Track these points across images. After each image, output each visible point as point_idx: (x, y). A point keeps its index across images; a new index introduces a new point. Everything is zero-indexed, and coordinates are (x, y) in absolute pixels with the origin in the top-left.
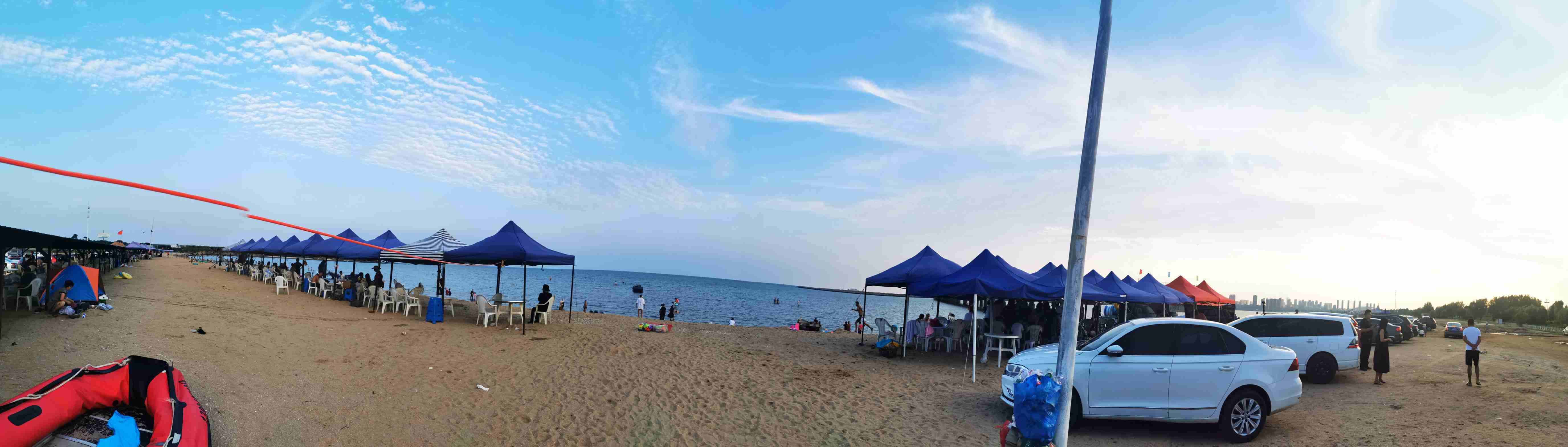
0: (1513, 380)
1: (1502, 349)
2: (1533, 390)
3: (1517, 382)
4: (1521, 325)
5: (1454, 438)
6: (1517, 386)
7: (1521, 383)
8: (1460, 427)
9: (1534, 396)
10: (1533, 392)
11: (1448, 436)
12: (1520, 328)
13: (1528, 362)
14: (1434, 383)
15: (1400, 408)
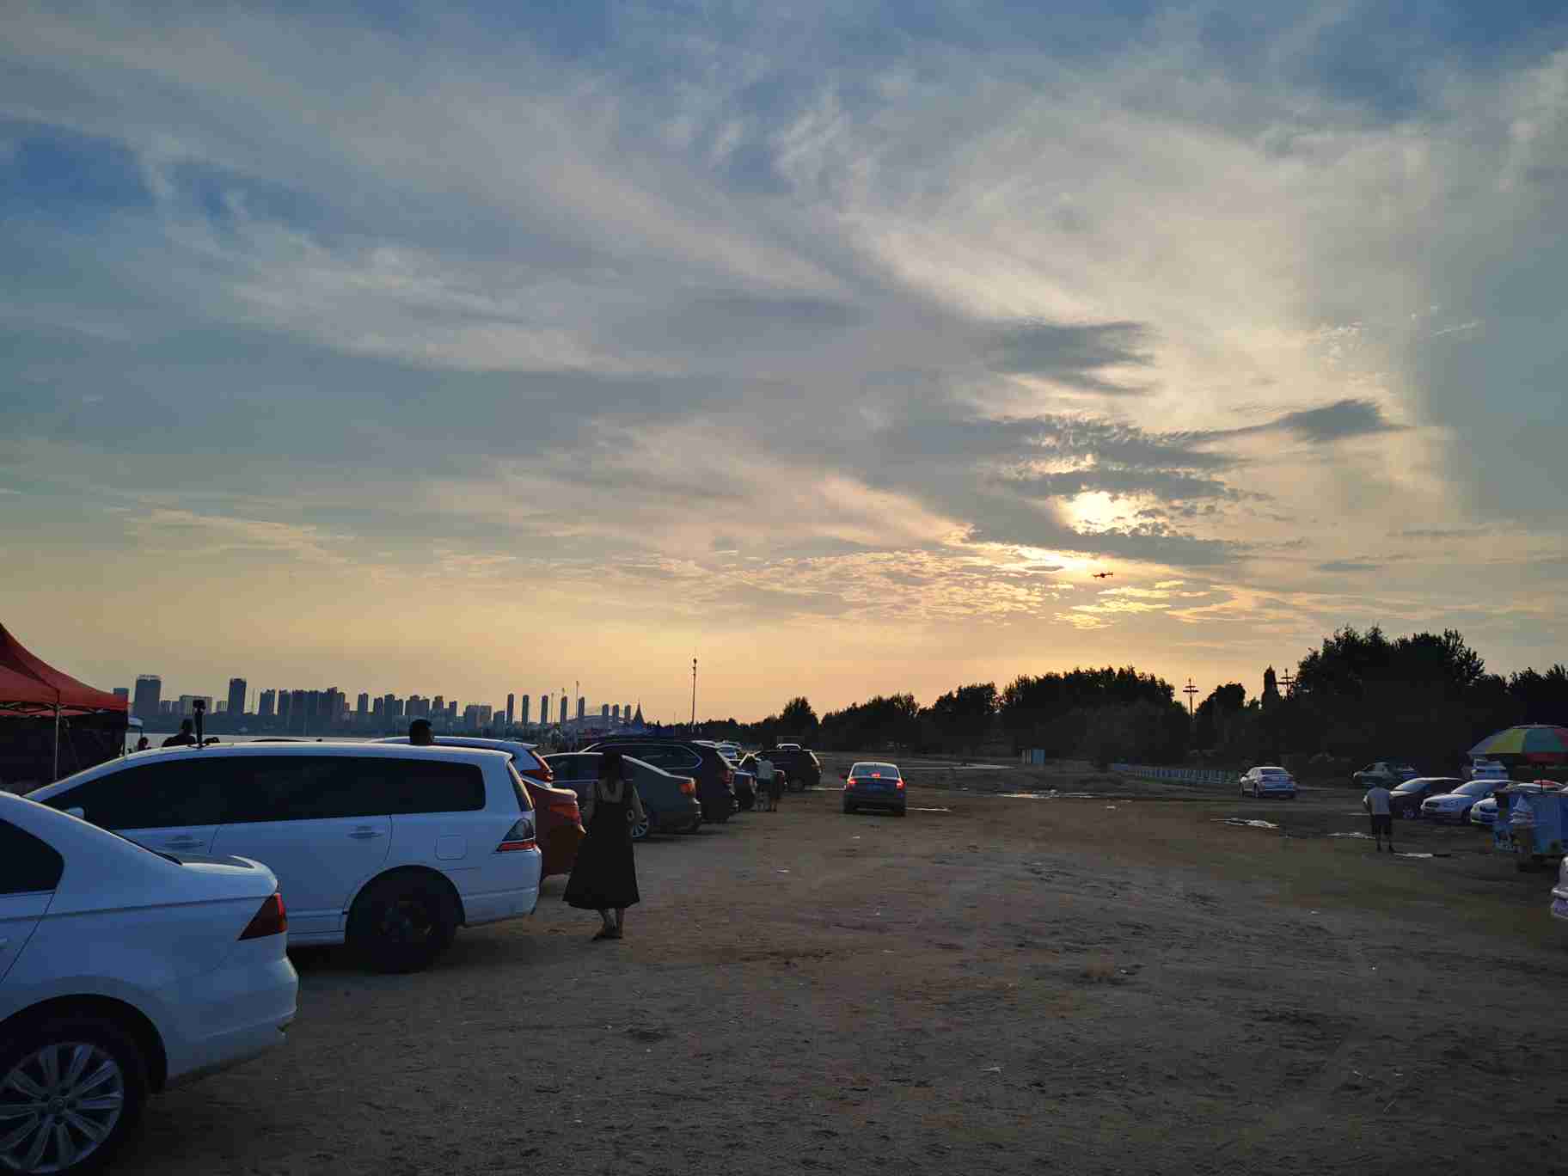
0: (1051, 941)
1: (1031, 845)
2: (1117, 976)
3: (1067, 949)
4: (1103, 767)
5: (829, 1134)
6: (1063, 963)
7: (1079, 951)
8: (854, 1096)
9: (1118, 993)
10: (1115, 983)
11: (809, 1129)
12: (1099, 775)
13: (1111, 883)
14: (785, 958)
15: (660, 1037)
